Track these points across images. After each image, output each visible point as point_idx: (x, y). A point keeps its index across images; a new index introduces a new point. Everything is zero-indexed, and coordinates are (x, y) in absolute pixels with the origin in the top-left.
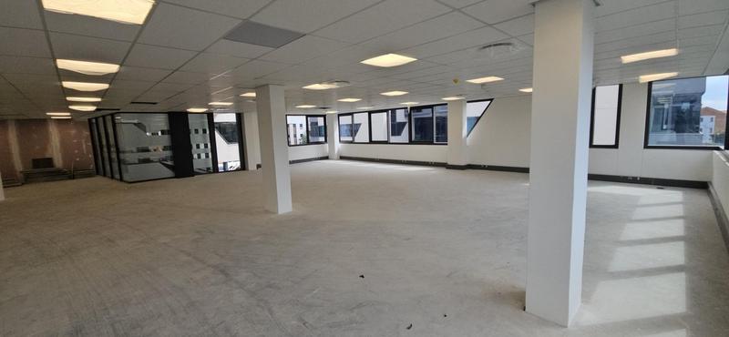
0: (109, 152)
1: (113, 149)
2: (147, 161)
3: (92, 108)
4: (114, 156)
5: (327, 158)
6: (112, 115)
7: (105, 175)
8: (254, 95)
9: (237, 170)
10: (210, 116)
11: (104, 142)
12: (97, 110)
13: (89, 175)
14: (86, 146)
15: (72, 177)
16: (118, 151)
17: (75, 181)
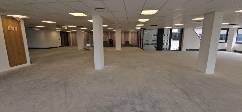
0: (141, 41)
1: (142, 40)
2: (148, 44)
3: (140, 28)
4: (142, 42)
5: (225, 50)
6: (143, 30)
7: (138, 47)
8: (202, 18)
9: (177, 50)
10: (171, 30)
11: (140, 38)
12: (141, 29)
13: (135, 47)
14: (136, 39)
15: (132, 47)
16: (143, 41)
17: (132, 48)
